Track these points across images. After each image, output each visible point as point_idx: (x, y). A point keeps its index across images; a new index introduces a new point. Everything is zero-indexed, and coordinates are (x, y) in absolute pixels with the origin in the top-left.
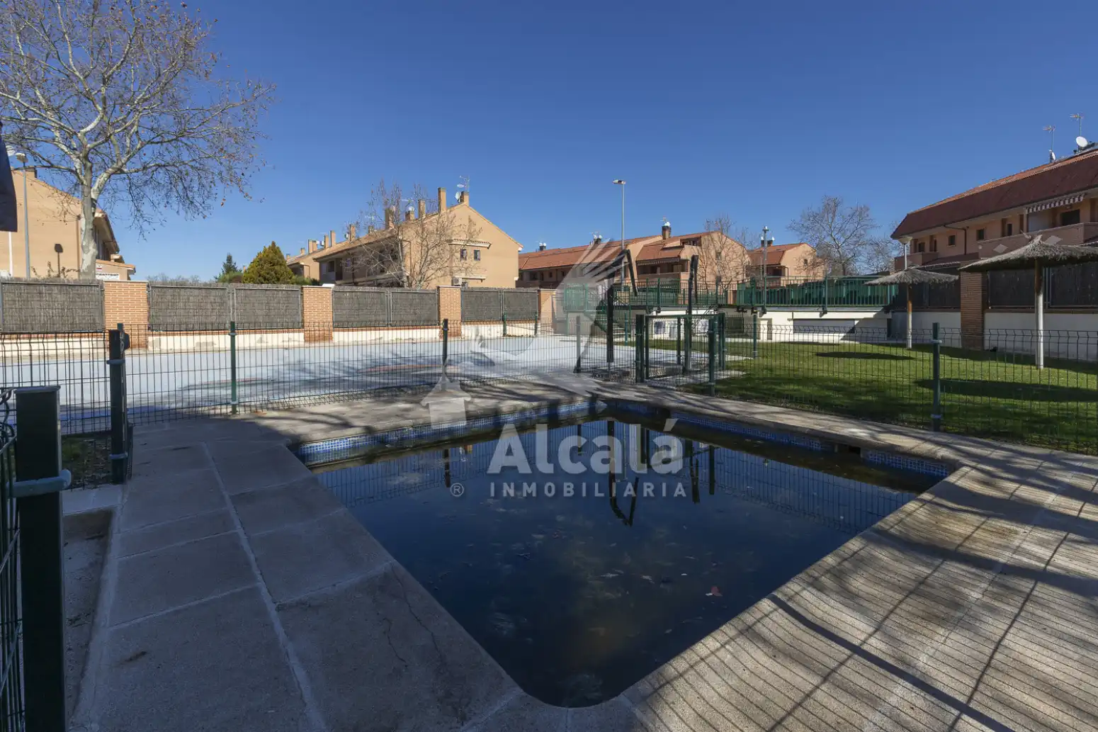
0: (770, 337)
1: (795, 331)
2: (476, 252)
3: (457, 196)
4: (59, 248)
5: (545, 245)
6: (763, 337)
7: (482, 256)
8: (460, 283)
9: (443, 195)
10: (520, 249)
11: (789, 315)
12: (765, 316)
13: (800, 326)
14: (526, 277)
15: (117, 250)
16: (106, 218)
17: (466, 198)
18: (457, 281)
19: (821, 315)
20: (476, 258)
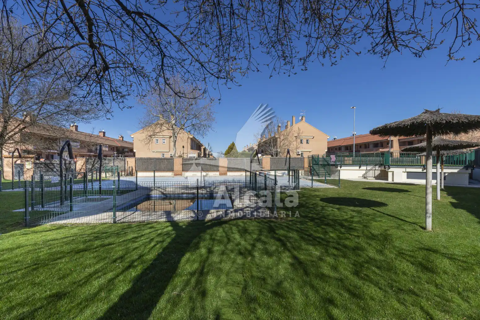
0: (393, 181)
1: (408, 178)
2: (307, 140)
3: (300, 118)
4: (183, 147)
5: (355, 133)
6: (390, 180)
7: (310, 142)
8: (300, 153)
9: (294, 118)
10: (328, 138)
11: (404, 170)
12: (390, 170)
13: (410, 175)
14: (330, 150)
15: (202, 146)
16: (194, 137)
17: (304, 118)
18: (299, 152)
19: (423, 170)
20: (307, 143)
